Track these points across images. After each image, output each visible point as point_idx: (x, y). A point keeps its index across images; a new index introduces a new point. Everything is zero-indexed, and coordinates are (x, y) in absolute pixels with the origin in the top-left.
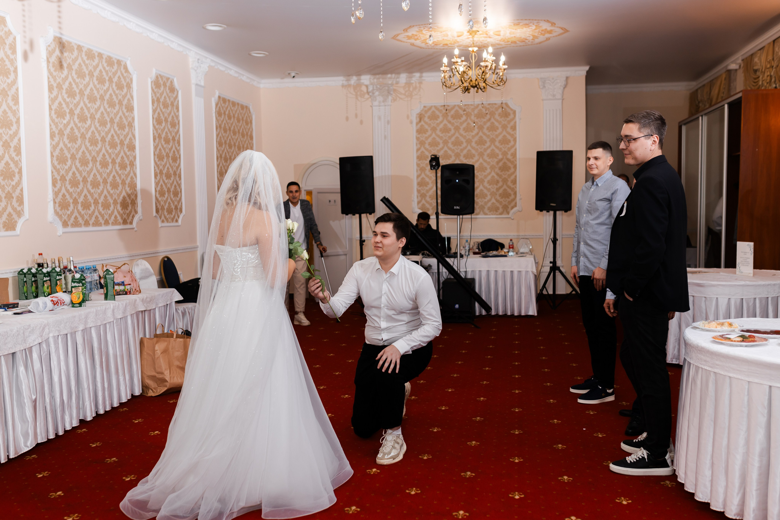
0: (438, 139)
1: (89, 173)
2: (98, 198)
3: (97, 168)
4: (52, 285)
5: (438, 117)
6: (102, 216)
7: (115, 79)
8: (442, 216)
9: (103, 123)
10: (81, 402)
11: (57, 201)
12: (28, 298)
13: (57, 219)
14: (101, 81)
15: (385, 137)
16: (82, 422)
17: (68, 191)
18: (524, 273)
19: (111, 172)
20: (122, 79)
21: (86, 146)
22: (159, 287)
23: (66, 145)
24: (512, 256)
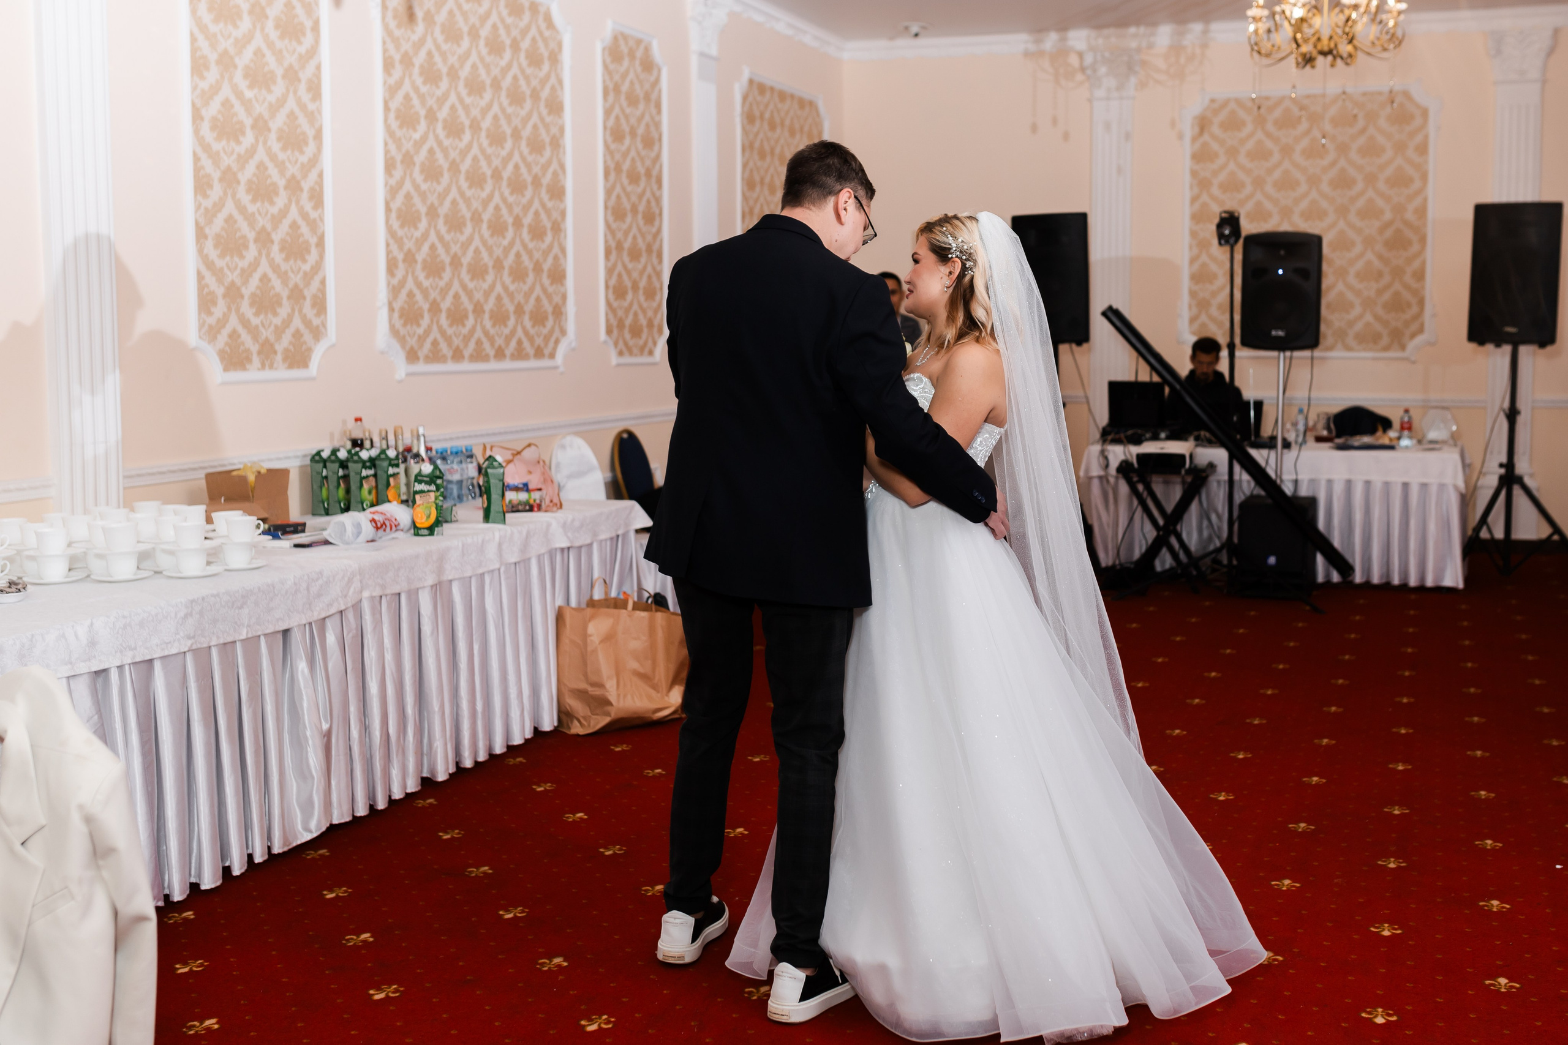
0: (1241, 176)
1: (465, 246)
2: (482, 301)
3: (482, 237)
4: (380, 486)
5: (1244, 124)
6: (491, 340)
7: (525, 44)
8: (1242, 353)
9: (497, 139)
10: (425, 741)
11: (397, 306)
12: (330, 513)
13: (396, 345)
14: (495, 48)
15: (1120, 170)
16: (427, 783)
17: (419, 285)
18: (1434, 489)
19: (512, 244)
20: (541, 44)
21: (459, 189)
22: (608, 497)
23: (417, 187)
24: (1407, 447)
